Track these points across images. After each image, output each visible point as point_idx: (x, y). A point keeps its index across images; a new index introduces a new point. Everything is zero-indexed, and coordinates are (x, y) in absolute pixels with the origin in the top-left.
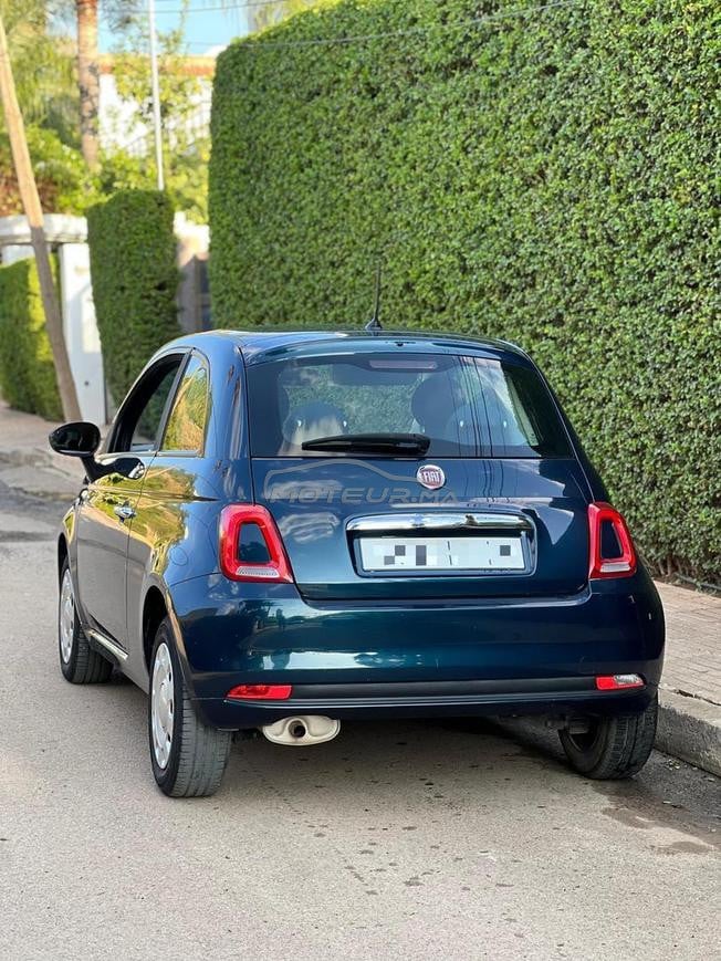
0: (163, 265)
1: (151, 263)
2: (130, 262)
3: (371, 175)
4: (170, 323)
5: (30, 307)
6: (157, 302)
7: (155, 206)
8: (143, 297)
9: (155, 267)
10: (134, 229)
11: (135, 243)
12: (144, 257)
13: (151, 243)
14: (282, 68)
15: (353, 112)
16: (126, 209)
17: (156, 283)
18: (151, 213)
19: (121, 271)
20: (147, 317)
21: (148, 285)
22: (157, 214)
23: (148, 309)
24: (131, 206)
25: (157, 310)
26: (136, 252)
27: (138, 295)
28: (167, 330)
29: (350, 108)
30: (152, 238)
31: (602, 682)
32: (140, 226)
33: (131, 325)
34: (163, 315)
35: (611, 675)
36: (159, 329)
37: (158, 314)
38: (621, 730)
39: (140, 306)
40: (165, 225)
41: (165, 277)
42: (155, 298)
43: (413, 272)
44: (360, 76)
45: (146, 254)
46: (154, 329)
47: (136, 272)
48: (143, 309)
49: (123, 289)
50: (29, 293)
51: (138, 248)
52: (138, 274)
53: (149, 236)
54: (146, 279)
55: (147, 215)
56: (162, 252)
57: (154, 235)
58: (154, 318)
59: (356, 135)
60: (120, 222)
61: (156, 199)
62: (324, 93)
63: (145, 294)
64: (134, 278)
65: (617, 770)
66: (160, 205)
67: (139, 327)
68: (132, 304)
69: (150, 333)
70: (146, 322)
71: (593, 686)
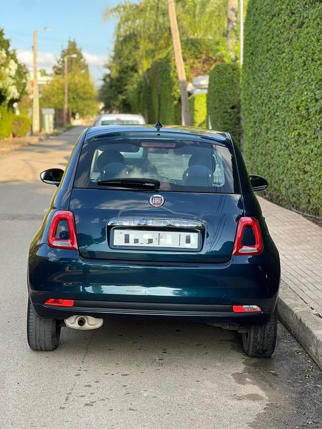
0: (235, 98)
1: (229, 97)
2: (219, 96)
3: (289, 54)
4: (236, 124)
5: (195, 116)
6: (231, 115)
7: (231, 70)
8: (224, 112)
9: (230, 99)
10: (221, 81)
11: (221, 87)
12: (225, 94)
13: (228, 87)
14: (265, 4)
15: (286, 24)
16: (218, 72)
17: (231, 106)
18: (229, 74)
19: (215, 100)
20: (226, 121)
21: (227, 107)
22: (232, 74)
23: (226, 118)
24: (220, 70)
25: (231, 118)
26: (222, 91)
27: (222, 111)
28: (235, 127)
29: (284, 22)
30: (229, 85)
31: (236, 308)
32: (224, 80)
33: (219, 125)
34: (233, 121)
35: (242, 305)
36: (231, 127)
37: (231, 120)
38: (256, 333)
39: (223, 116)
40: (235, 79)
41: (235, 103)
42: (229, 113)
43: (299, 101)
44: (289, 7)
45: (226, 92)
46: (229, 127)
47: (222, 101)
48: (224, 118)
49: (216, 108)
50: (195, 110)
51: (223, 90)
52: (222, 102)
53: (228, 84)
54: (226, 104)
55: (227, 75)
56: (234, 92)
57: (230, 84)
58: (229, 121)
59: (285, 35)
60: (215, 77)
61: (232, 67)
62: (277, 15)
63: (225, 110)
64: (221, 103)
65: (257, 353)
66: (234, 70)
67: (222, 126)
68: (219, 116)
69: (226, 129)
70: (226, 124)
71: (231, 310)
